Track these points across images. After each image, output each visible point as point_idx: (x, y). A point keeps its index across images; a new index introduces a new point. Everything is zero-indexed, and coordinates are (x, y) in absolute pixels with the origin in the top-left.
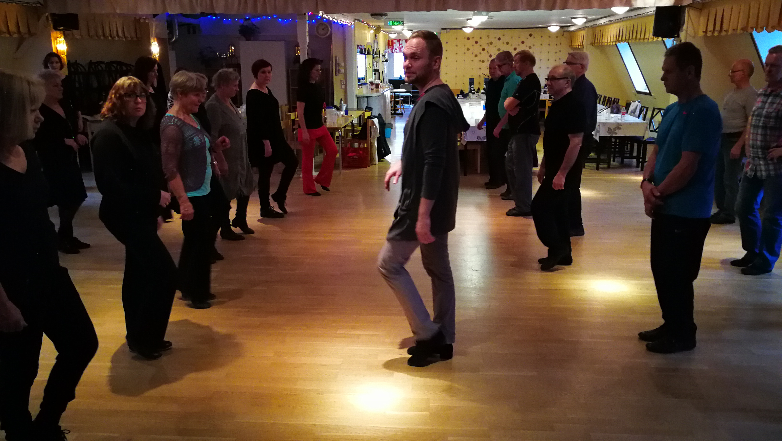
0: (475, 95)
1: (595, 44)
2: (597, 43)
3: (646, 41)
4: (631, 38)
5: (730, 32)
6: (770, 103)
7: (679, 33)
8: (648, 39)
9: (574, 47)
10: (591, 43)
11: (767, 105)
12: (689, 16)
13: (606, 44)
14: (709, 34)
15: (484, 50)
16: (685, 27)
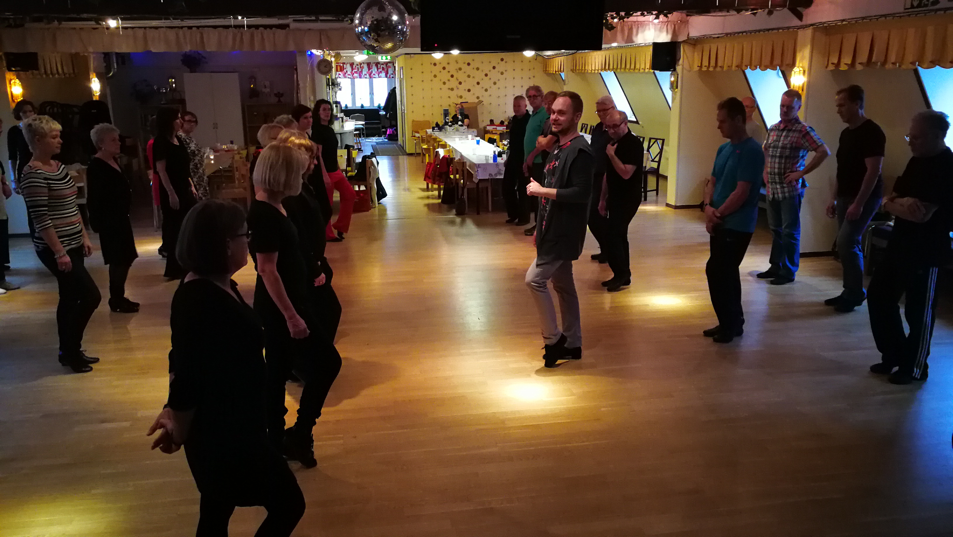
0: (452, 128)
1: (576, 71)
2: (579, 70)
3: (636, 71)
4: (619, 67)
5: (725, 69)
6: (785, 136)
7: (675, 67)
8: (639, 70)
9: (549, 72)
10: (571, 70)
11: (782, 138)
12: (684, 51)
13: (589, 71)
14: (704, 69)
15: (452, 76)
16: (681, 62)
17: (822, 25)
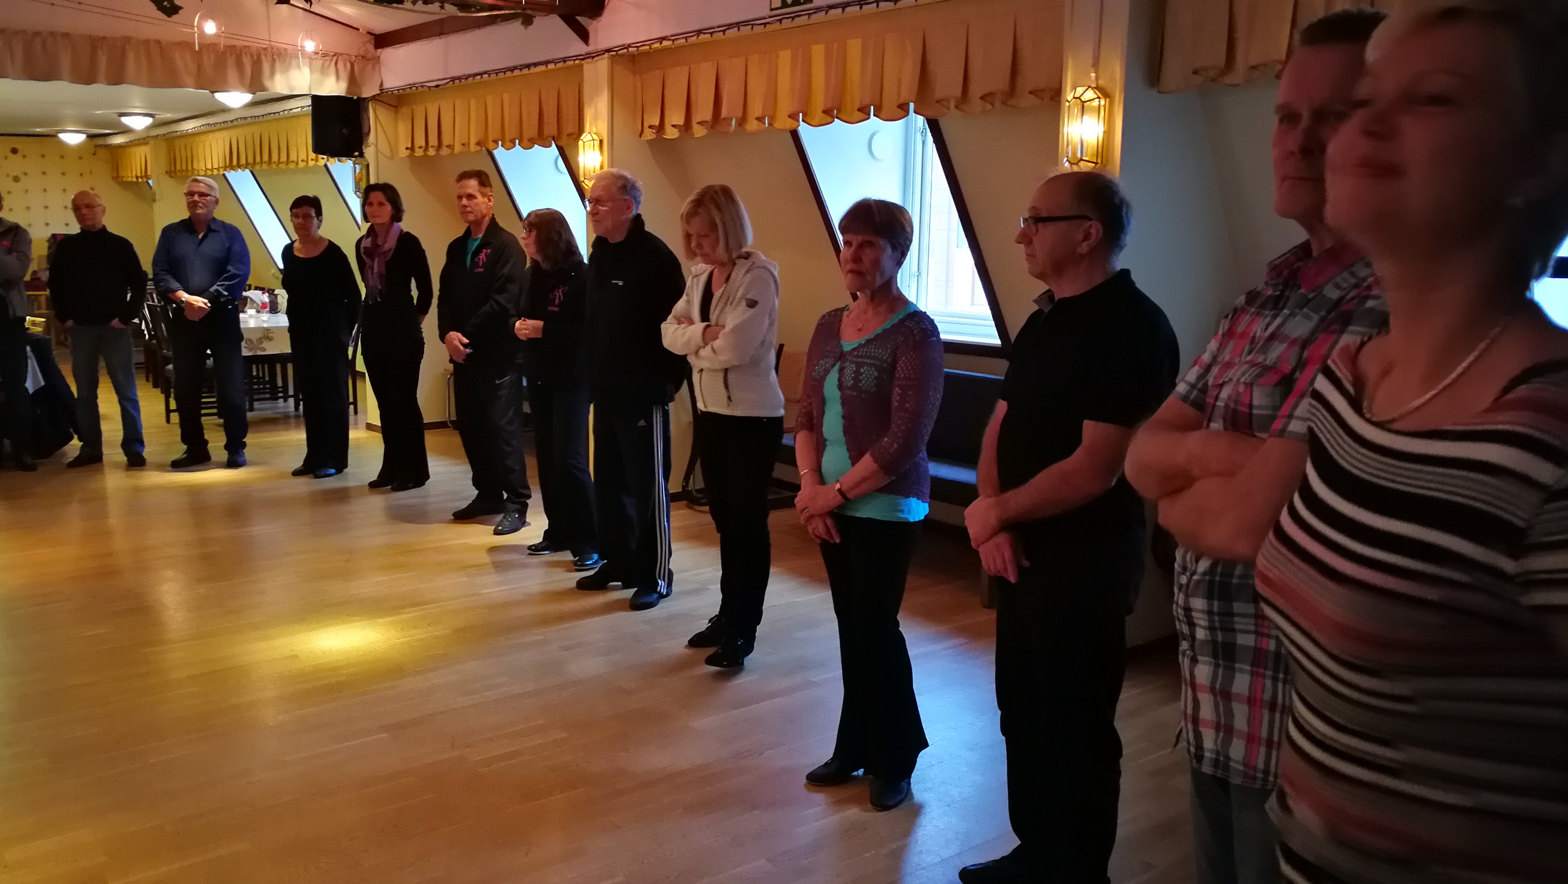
1: (175, 173)
2: (182, 170)
3: (301, 164)
5: (458, 148)
7: (362, 150)
8: (297, 164)
10: (167, 172)
12: (376, 117)
14: (419, 153)
16: (372, 138)
17: (626, 50)
